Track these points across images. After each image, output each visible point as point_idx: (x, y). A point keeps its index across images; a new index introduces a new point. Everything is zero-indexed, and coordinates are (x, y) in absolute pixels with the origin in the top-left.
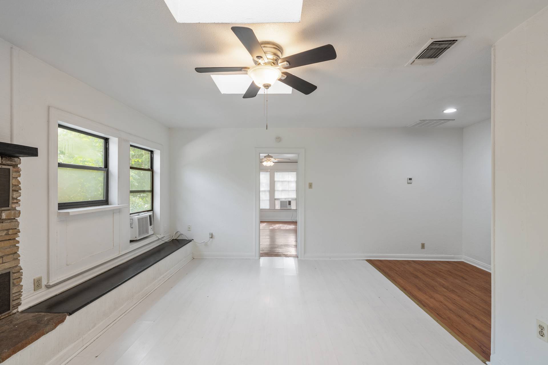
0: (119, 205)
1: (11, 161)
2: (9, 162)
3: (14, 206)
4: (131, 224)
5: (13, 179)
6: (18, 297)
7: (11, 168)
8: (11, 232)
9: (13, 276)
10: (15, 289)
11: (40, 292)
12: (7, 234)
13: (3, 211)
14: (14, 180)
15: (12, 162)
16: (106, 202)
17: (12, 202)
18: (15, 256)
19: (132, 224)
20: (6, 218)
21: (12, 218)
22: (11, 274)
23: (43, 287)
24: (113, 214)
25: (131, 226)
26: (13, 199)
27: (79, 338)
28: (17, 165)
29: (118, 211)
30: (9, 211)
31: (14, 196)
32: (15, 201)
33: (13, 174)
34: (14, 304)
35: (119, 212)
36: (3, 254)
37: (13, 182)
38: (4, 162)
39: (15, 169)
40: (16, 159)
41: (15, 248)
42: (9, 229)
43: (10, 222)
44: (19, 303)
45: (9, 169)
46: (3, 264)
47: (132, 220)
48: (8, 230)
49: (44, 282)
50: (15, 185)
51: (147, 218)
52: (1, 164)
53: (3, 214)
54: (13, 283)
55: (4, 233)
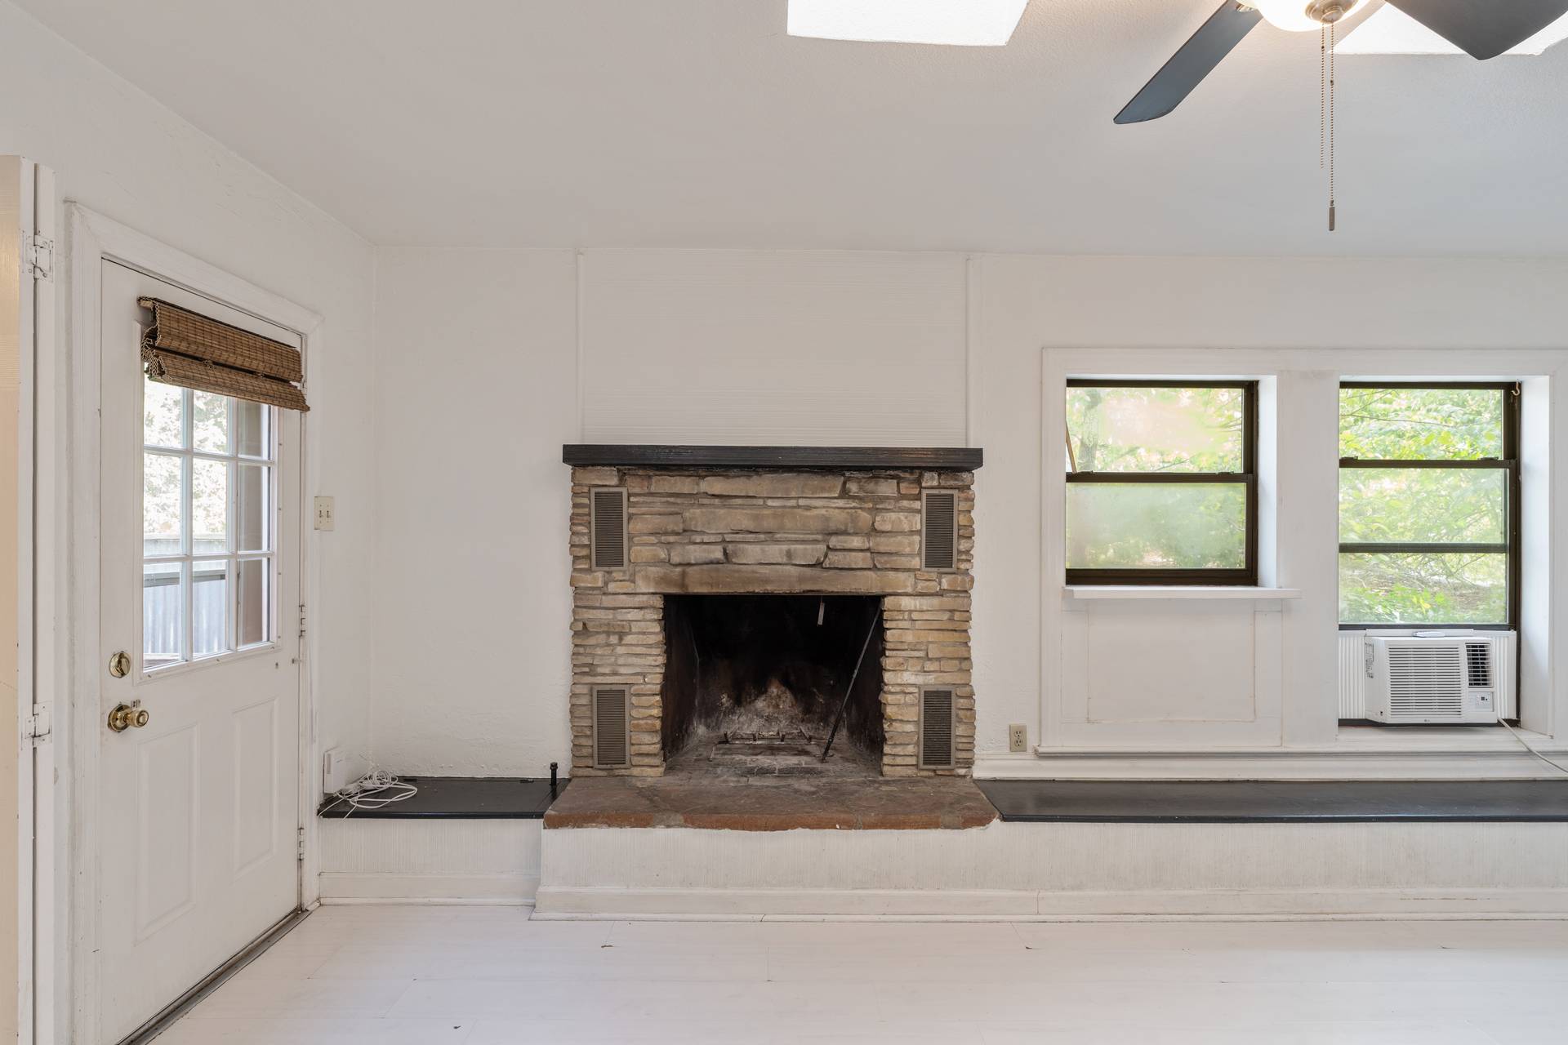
0: (1281, 588)
1: (956, 480)
2: (952, 483)
3: (963, 566)
4: (1369, 663)
5: (959, 514)
6: (968, 746)
7: (955, 493)
8: (957, 616)
9: (958, 703)
10: (960, 729)
11: (1020, 757)
12: (951, 619)
13: (943, 576)
14: (961, 517)
15: (957, 482)
16: (1248, 575)
17: (958, 559)
18: (965, 665)
19: (1371, 664)
20: (949, 588)
21: (959, 589)
22: (953, 697)
23: (1030, 751)
24: (1255, 614)
25: (1368, 668)
26: (959, 552)
27: (1032, 890)
28: (969, 488)
29: (1281, 606)
30: (953, 576)
31: (962, 548)
32: (964, 557)
33: (959, 506)
34: (960, 757)
35: (1281, 611)
36: (941, 655)
37: (959, 519)
38: (943, 483)
39: (962, 495)
40: (965, 475)
41: (964, 648)
42: (954, 610)
43: (955, 597)
44: (970, 760)
45: (952, 495)
46: (941, 674)
47: (1371, 648)
48: (952, 611)
49: (1031, 741)
50: (965, 526)
51: (1452, 650)
52: (939, 487)
53: (944, 580)
54: (957, 715)
55: (946, 616)
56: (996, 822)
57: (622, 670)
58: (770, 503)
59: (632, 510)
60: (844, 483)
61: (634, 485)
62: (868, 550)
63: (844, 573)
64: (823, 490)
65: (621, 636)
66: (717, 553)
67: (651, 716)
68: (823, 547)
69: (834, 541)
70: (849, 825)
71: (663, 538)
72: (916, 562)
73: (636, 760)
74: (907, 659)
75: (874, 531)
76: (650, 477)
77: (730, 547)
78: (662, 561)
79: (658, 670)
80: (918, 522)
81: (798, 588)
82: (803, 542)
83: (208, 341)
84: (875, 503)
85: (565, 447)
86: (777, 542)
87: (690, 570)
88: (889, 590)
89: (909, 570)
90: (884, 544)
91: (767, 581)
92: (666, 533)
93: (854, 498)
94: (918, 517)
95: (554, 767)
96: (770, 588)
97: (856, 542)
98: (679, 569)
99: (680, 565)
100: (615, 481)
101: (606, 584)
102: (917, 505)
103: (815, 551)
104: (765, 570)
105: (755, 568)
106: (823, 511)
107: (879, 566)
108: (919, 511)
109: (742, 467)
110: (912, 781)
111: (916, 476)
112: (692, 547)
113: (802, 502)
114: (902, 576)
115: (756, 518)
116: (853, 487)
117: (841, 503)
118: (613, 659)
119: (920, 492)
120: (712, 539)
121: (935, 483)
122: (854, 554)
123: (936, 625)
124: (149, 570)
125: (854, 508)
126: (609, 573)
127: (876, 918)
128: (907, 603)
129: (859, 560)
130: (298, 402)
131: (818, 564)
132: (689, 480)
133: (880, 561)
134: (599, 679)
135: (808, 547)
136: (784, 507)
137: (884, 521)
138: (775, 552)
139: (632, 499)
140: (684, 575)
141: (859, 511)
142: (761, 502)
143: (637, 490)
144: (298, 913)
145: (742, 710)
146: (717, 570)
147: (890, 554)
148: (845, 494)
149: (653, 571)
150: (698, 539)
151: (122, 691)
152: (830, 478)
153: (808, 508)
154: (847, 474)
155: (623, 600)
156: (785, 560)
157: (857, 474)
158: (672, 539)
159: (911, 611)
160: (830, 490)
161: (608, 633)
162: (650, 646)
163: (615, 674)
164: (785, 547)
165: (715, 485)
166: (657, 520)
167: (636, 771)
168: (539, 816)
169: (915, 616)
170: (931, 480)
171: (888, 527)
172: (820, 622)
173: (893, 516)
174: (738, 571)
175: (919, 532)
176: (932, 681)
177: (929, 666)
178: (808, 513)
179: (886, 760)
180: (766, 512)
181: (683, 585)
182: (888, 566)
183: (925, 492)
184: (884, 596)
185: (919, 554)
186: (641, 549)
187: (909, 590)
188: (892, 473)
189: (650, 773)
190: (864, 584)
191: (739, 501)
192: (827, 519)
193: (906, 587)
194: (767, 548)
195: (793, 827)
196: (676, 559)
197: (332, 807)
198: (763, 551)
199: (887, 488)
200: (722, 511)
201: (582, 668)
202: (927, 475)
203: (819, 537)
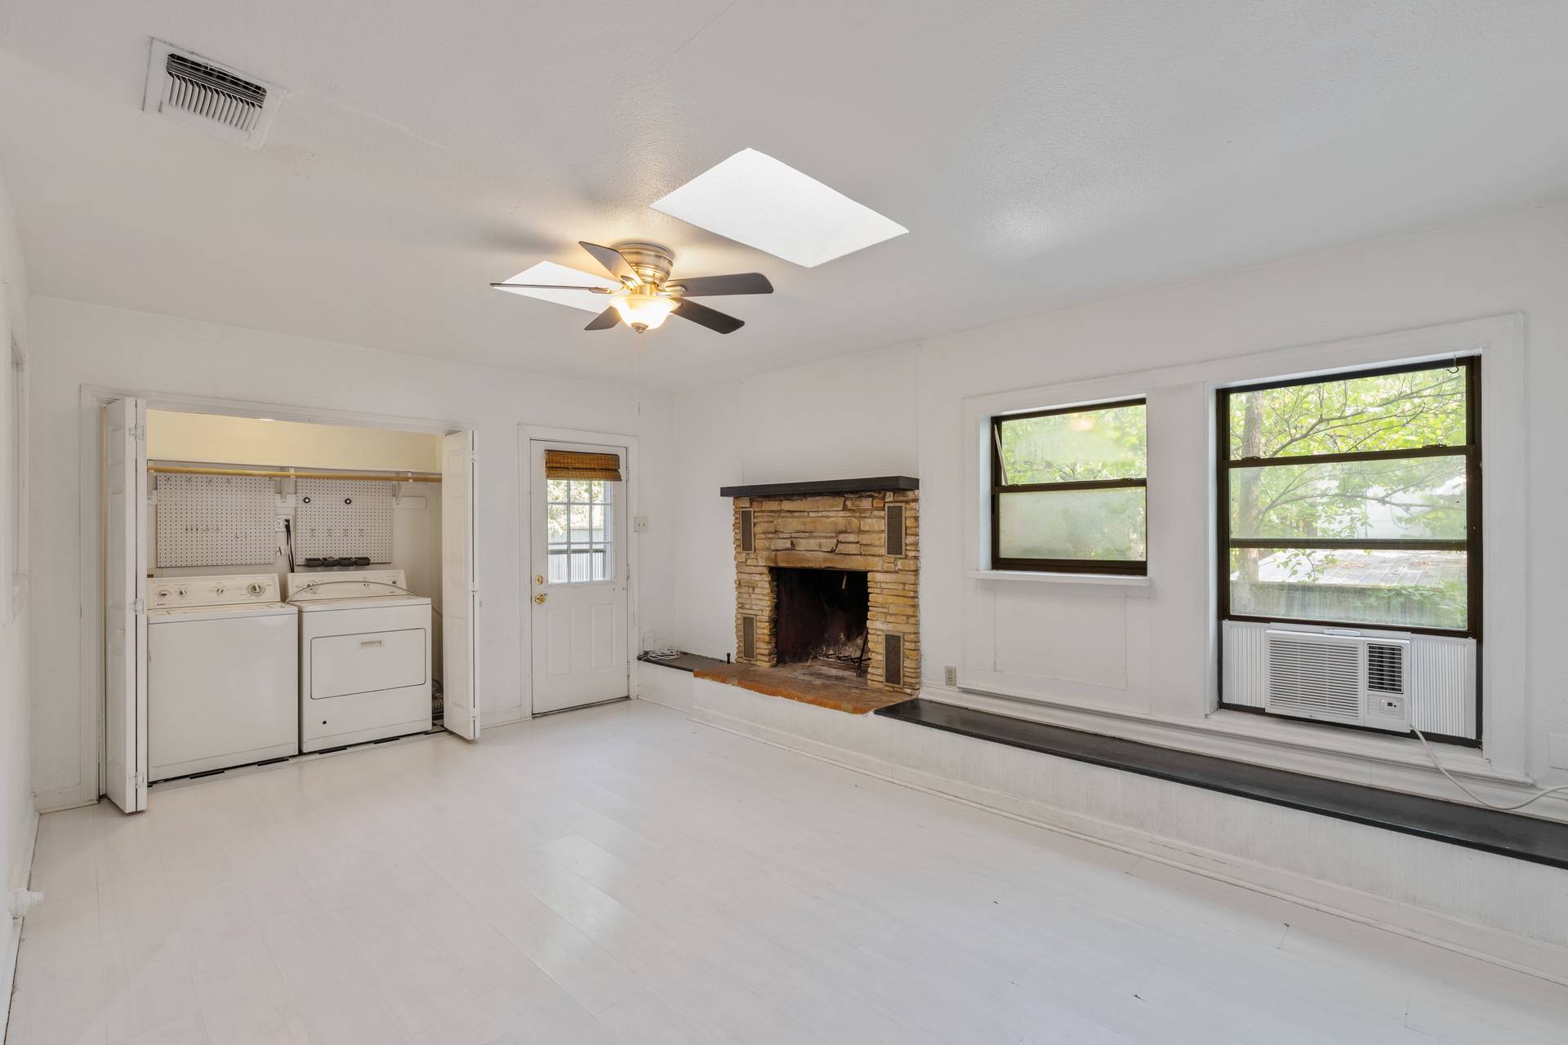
1: (904, 497)
2: (902, 498)
3: (914, 554)
5: (906, 519)
6: (911, 675)
7: (903, 504)
8: (910, 587)
9: (909, 645)
10: (907, 662)
11: (950, 689)
12: (905, 589)
13: (898, 560)
16: (1143, 567)
17: (906, 549)
18: (911, 620)
20: (907, 569)
21: (912, 569)
22: (906, 641)
23: (957, 685)
24: (1126, 599)
26: (911, 544)
28: (914, 502)
29: (1150, 594)
30: (909, 560)
31: (908, 542)
32: (914, 548)
33: (906, 513)
34: (906, 681)
35: (1149, 598)
36: (896, 612)
37: (906, 522)
38: (897, 499)
39: (911, 507)
40: (909, 493)
41: (910, 609)
42: (908, 583)
43: (908, 574)
44: (914, 684)
45: (901, 507)
46: (895, 625)
48: (903, 584)
49: (958, 679)
50: (910, 527)
51: (1352, 650)
52: (894, 502)
53: (899, 563)
54: (904, 653)
55: (901, 587)
56: (871, 713)
57: (754, 607)
58: (811, 514)
59: (755, 520)
60: (845, 501)
61: (756, 507)
62: (858, 542)
63: (847, 557)
64: (834, 506)
65: (754, 588)
66: (788, 545)
67: (764, 634)
68: (835, 541)
69: (842, 537)
70: (800, 700)
71: (768, 535)
72: (883, 551)
73: (759, 657)
74: (878, 612)
75: (860, 531)
76: (762, 502)
77: (794, 540)
78: (768, 548)
79: (768, 609)
80: (882, 525)
81: (823, 565)
82: (826, 537)
83: (569, 461)
84: (861, 513)
85: (722, 489)
86: (815, 537)
87: (778, 553)
88: (869, 569)
89: (879, 556)
90: (865, 539)
91: (808, 561)
92: (768, 533)
93: (849, 510)
94: (883, 521)
95: (729, 655)
96: (811, 565)
97: (852, 538)
98: (774, 553)
99: (774, 550)
100: (748, 505)
101: (746, 560)
102: (882, 513)
103: (829, 544)
104: (809, 554)
105: (804, 553)
106: (833, 519)
107: (863, 553)
108: (884, 518)
109: (799, 495)
110: (880, 691)
111: (882, 495)
112: (778, 540)
113: (824, 514)
114: (876, 559)
115: (804, 524)
116: (849, 503)
117: (842, 514)
118: (750, 601)
119: (884, 505)
120: (785, 536)
121: (892, 499)
122: (850, 545)
123: (895, 593)
124: (550, 548)
125: (849, 517)
126: (748, 554)
127: (812, 756)
128: (879, 577)
129: (853, 549)
130: (618, 478)
131: (832, 551)
132: (777, 502)
133: (864, 550)
134: (745, 611)
135: (828, 540)
136: (817, 517)
137: (865, 524)
138: (812, 543)
139: (756, 514)
140: (776, 555)
141: (853, 519)
142: (806, 514)
143: (757, 510)
144: (627, 698)
145: (850, 644)
146: (789, 554)
147: (870, 545)
148: (845, 508)
149: (765, 553)
150: (781, 536)
151: (539, 589)
152: (837, 498)
153: (828, 517)
154: (846, 496)
155: (753, 569)
156: (818, 548)
157: (850, 496)
158: (771, 536)
159: (881, 582)
160: (837, 506)
161: (749, 587)
162: (763, 595)
163: (752, 609)
164: (817, 541)
165: (787, 505)
166: (766, 525)
167: (758, 663)
168: (691, 671)
169: (884, 586)
170: (890, 497)
171: (867, 529)
172: (843, 587)
173: (870, 521)
174: (798, 554)
175: (883, 531)
176: (891, 629)
177: (890, 619)
178: (828, 520)
179: (869, 676)
180: (808, 520)
181: (776, 562)
182: (867, 553)
183: (887, 505)
184: (868, 572)
185: (884, 545)
186: (759, 543)
187: (880, 569)
188: (869, 493)
189: (763, 664)
190: (856, 564)
191: (797, 514)
192: (836, 524)
193: (877, 566)
194: (809, 541)
195: (778, 696)
196: (773, 548)
197: (645, 657)
198: (808, 543)
199: (866, 503)
200: (790, 520)
201: (741, 606)
202: (888, 494)
203: (834, 535)
